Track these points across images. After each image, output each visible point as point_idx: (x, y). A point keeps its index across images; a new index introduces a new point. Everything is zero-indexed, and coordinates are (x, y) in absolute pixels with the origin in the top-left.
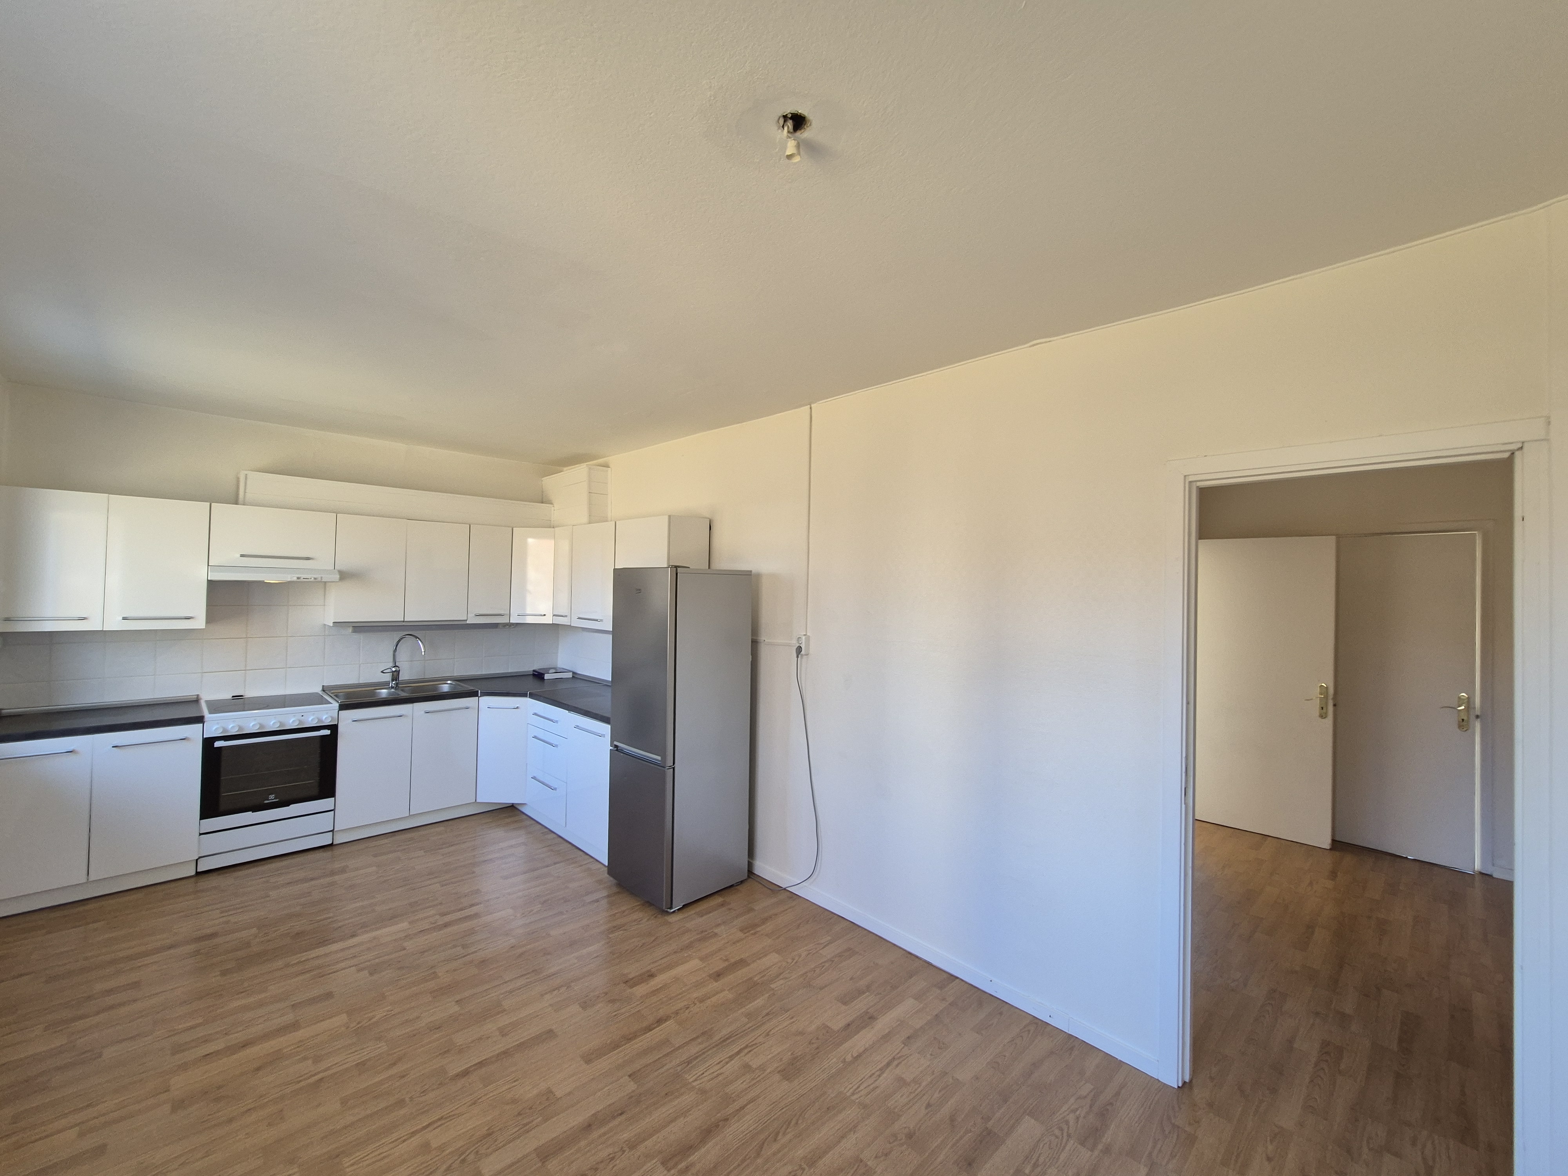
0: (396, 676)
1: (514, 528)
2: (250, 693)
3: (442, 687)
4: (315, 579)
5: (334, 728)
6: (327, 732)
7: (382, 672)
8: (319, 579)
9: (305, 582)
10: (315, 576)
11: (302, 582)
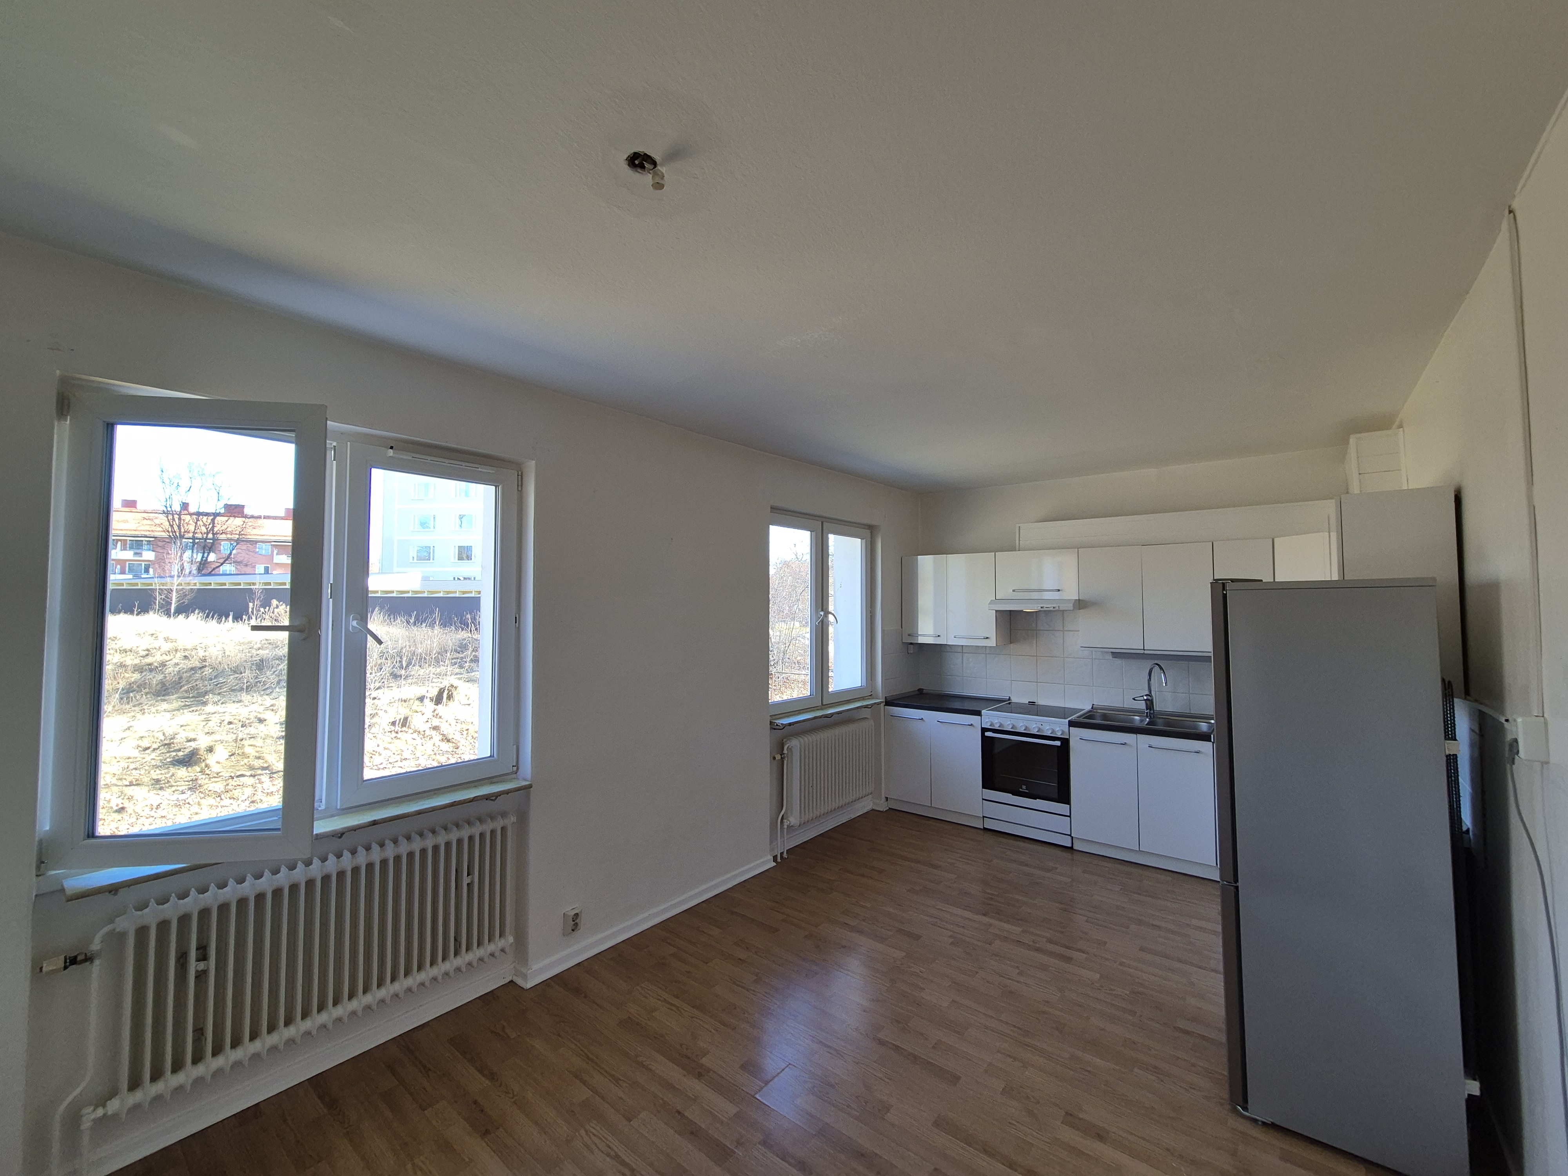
0: (1150, 703)
1: (1275, 539)
2: (1041, 702)
3: (1199, 725)
4: (1054, 608)
5: (1065, 742)
6: (1058, 743)
7: (1134, 699)
8: (1057, 608)
9: (1047, 611)
10: (1054, 606)
11: (1045, 611)
